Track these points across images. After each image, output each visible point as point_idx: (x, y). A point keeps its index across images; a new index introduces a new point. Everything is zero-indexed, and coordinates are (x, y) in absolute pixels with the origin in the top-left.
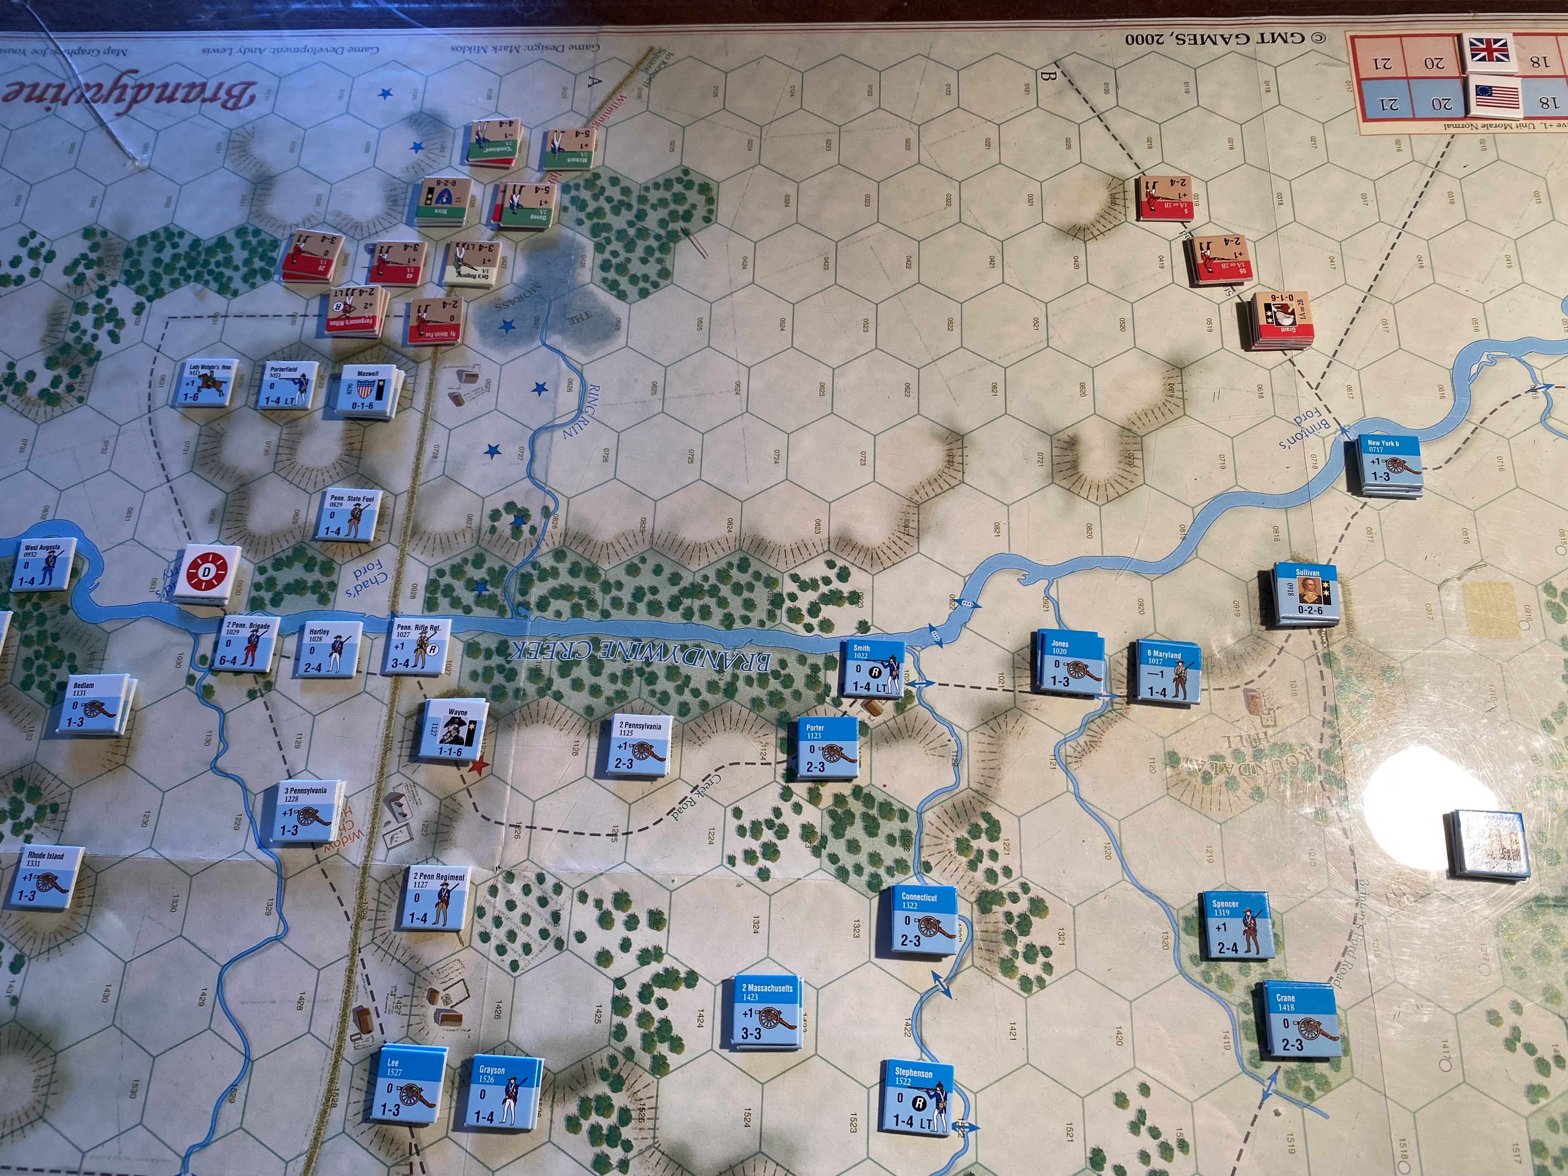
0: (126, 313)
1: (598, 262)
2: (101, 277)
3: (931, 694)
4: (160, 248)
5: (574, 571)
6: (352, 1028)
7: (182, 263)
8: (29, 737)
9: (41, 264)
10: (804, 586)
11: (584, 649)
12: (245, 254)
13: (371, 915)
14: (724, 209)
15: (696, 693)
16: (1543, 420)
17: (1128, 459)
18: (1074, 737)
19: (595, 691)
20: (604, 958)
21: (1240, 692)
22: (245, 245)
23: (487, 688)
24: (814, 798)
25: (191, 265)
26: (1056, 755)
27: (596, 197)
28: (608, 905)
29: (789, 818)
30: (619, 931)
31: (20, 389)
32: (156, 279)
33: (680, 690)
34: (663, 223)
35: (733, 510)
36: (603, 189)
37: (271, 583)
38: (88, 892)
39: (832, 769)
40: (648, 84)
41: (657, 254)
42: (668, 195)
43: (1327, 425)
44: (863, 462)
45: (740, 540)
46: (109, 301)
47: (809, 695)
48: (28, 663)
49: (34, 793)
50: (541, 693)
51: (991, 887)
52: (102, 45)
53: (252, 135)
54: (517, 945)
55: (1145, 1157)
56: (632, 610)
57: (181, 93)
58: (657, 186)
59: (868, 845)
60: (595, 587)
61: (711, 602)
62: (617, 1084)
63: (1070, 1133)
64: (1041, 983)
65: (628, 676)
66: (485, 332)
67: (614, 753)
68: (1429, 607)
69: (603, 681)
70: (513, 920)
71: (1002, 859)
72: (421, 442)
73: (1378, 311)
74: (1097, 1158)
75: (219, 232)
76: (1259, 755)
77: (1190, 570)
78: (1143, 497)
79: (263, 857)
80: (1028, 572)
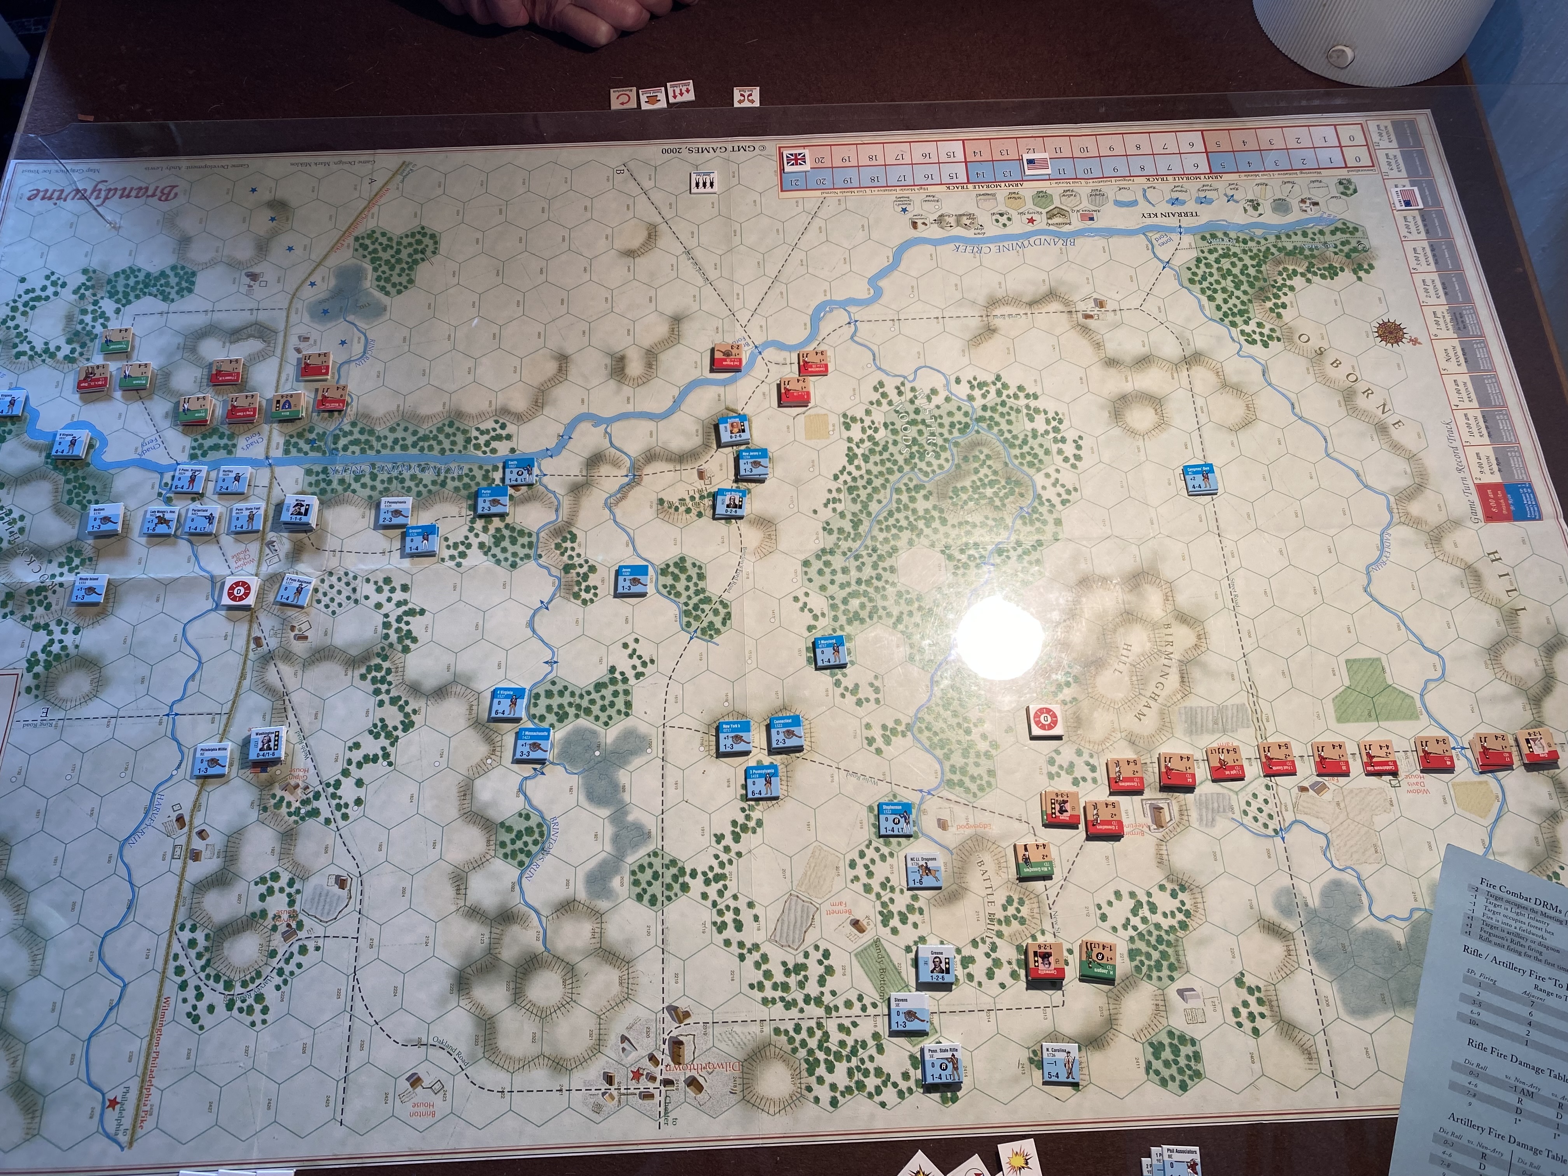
0: (110, 313)
1: (375, 277)
3: (545, 480)
4: (127, 278)
5: (362, 432)
6: (252, 646)
7: (141, 286)
8: (73, 528)
9: (59, 289)
10: (482, 433)
11: (367, 469)
12: (177, 280)
14: (443, 247)
15: (425, 486)
16: (852, 338)
17: (649, 365)
18: (615, 495)
19: (373, 488)
20: (379, 606)
21: (695, 471)
22: (176, 275)
23: (317, 490)
24: (485, 529)
25: (146, 286)
26: (605, 504)
27: (373, 243)
28: (381, 583)
29: (472, 539)
30: (386, 594)
31: (52, 356)
32: (126, 295)
33: (417, 485)
34: (410, 255)
35: (446, 399)
36: (377, 239)
37: (201, 446)
38: (112, 596)
39: (494, 510)
40: (403, 181)
41: (407, 272)
42: (413, 241)
43: (748, 345)
44: (515, 372)
45: (449, 412)
46: (100, 308)
47: (484, 484)
48: (70, 492)
49: (79, 553)
50: (345, 490)
51: (570, 562)
52: (85, 167)
53: (176, 215)
54: (335, 604)
55: (634, 667)
56: (392, 449)
57: (133, 193)
58: (407, 236)
59: (511, 549)
60: (373, 439)
61: (434, 443)
62: (385, 658)
63: (601, 661)
64: (592, 601)
65: (390, 480)
66: (313, 315)
67: (382, 516)
68: (788, 427)
69: (377, 483)
70: (333, 593)
71: (577, 551)
72: (280, 373)
73: (779, 288)
74: (613, 670)
75: (161, 268)
76: (702, 497)
77: (676, 417)
78: (656, 383)
79: (203, 573)
80: (597, 420)
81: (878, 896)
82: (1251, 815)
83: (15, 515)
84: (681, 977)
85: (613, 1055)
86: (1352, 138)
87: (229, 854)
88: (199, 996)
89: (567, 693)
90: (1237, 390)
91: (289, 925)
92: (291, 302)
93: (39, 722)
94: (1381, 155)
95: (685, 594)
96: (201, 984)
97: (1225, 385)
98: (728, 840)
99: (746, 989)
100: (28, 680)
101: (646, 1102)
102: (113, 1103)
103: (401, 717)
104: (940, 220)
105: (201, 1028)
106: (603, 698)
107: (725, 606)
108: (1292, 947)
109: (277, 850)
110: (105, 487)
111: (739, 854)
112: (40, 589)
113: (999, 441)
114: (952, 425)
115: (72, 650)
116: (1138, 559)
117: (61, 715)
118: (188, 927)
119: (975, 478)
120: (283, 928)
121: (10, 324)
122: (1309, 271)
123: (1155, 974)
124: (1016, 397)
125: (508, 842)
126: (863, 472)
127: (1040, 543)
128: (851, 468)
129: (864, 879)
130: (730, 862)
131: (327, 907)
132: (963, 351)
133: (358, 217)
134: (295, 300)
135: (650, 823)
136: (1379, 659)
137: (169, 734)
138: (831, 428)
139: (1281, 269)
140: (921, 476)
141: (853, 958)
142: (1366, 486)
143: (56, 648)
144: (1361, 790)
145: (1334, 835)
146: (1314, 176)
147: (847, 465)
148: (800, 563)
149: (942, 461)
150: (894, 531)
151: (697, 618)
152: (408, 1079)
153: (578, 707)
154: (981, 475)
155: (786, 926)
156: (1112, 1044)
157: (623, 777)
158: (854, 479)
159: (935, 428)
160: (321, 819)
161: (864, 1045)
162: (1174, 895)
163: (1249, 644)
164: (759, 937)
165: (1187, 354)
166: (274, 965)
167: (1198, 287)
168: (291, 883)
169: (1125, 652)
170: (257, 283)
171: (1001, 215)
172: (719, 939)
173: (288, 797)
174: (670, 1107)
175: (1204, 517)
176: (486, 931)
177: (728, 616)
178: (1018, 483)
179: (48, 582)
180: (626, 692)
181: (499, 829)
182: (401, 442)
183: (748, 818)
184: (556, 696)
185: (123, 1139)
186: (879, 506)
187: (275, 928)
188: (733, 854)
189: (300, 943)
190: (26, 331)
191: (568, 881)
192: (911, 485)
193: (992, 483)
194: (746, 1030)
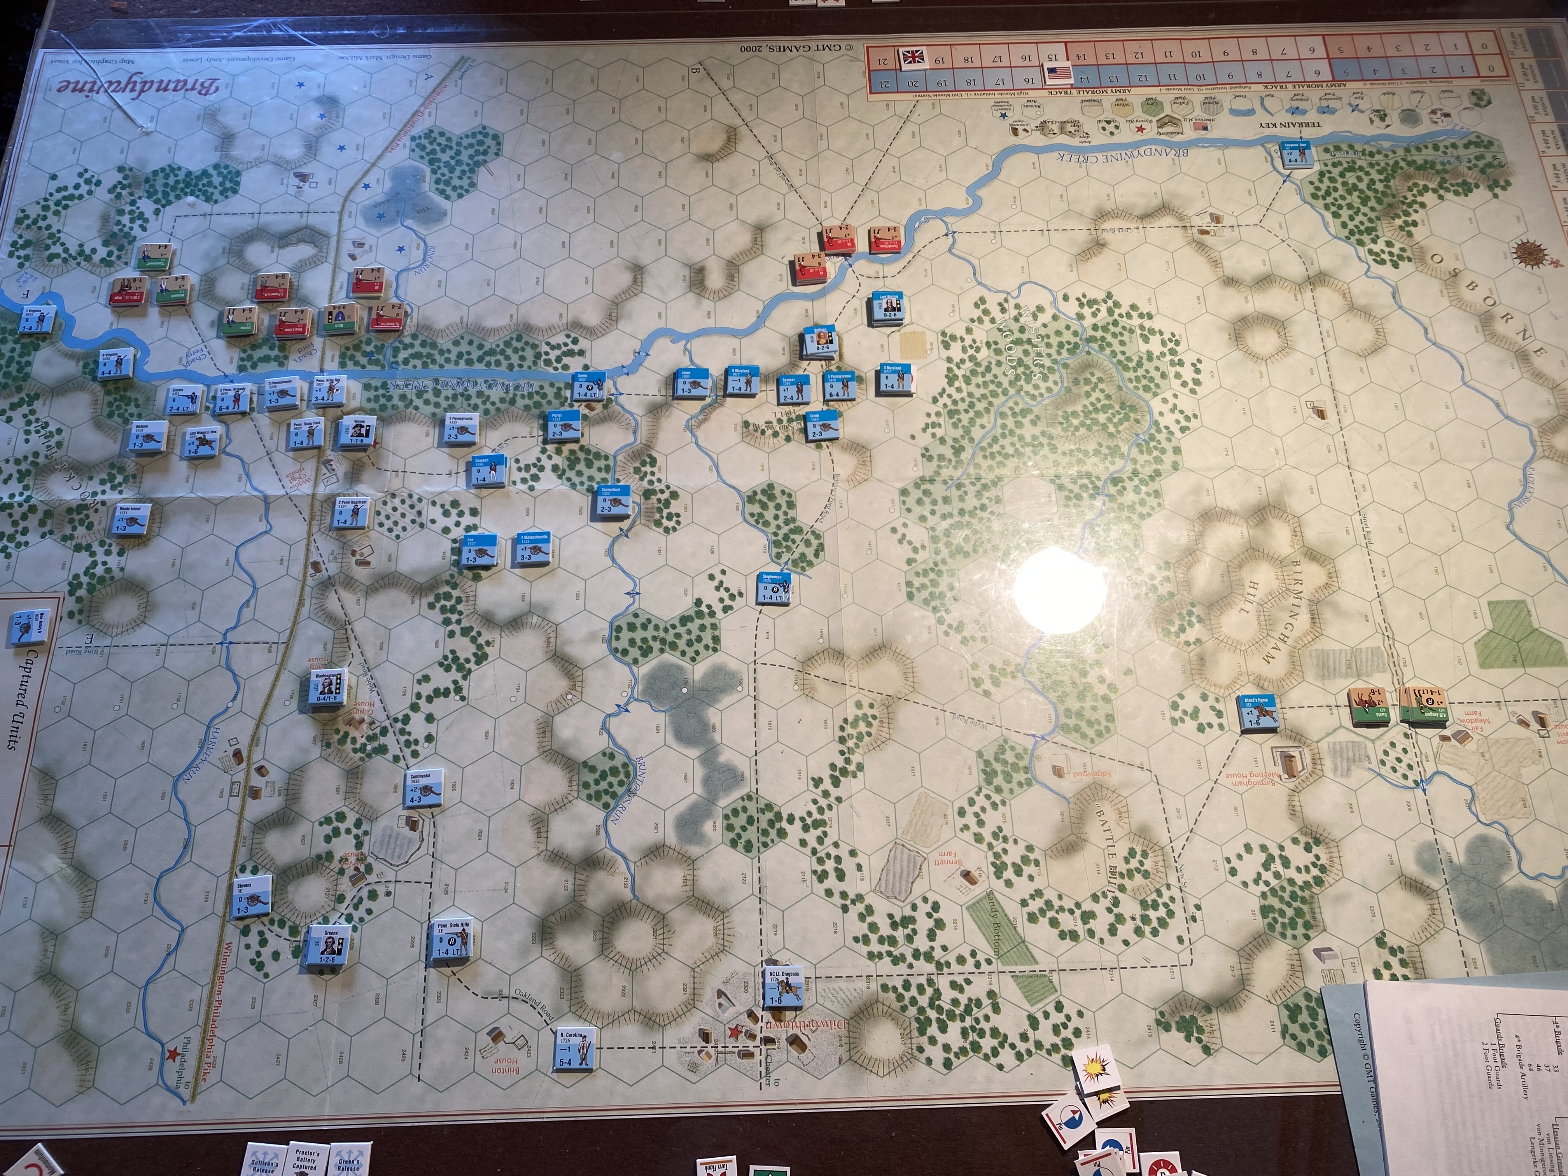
0: (148, 213)
1: (434, 179)
2: (131, 194)
3: (622, 399)
4: (167, 177)
5: (423, 344)
6: (311, 571)
7: (182, 185)
8: (115, 442)
9: (93, 187)
10: (553, 348)
11: (430, 384)
12: (221, 179)
13: (318, 518)
14: (507, 148)
15: (493, 404)
16: (950, 250)
17: (731, 277)
18: (696, 418)
19: (437, 405)
20: (446, 530)
22: (220, 174)
23: (376, 407)
25: (187, 186)
26: (687, 426)
27: (431, 143)
28: (448, 507)
29: (545, 461)
30: (454, 518)
31: (88, 258)
32: (166, 194)
33: (484, 403)
34: (471, 157)
35: (513, 311)
36: (435, 139)
37: (250, 357)
38: (158, 516)
39: (566, 435)
40: (461, 78)
41: (468, 174)
42: (474, 141)
44: (587, 283)
45: (517, 325)
46: (138, 208)
47: (556, 402)
48: (110, 404)
50: (407, 407)
51: (650, 487)
52: (119, 57)
53: (219, 110)
54: (399, 527)
55: (722, 600)
56: (457, 364)
57: (172, 86)
58: (467, 136)
59: (587, 472)
60: (435, 353)
61: (501, 358)
62: (454, 586)
63: (686, 593)
64: (674, 529)
65: (455, 397)
66: (368, 220)
67: (447, 432)
68: (882, 346)
69: (441, 400)
70: (396, 516)
71: (657, 476)
72: (333, 281)
73: (870, 195)
74: (699, 602)
75: (203, 167)
76: (790, 420)
77: (761, 333)
78: (738, 296)
79: (256, 493)
80: (676, 337)
81: (990, 846)
82: (1389, 765)
83: (52, 428)
84: (780, 928)
85: (709, 1012)
86: (1485, 46)
87: (291, 792)
88: (263, 942)
89: (651, 627)
90: (1365, 313)
91: (357, 869)
92: (343, 206)
93: (83, 649)
94: (1516, 64)
95: (774, 523)
96: (265, 929)
97: (1352, 307)
98: (827, 784)
99: (850, 942)
100: (70, 604)
101: (746, 1061)
102: (173, 1054)
103: (473, 648)
104: (1043, 127)
105: (266, 976)
106: (689, 632)
107: (817, 536)
108: (1437, 906)
109: (343, 788)
110: (148, 399)
111: (839, 800)
112: (82, 507)
113: (1112, 363)
114: (1061, 345)
115: (116, 572)
116: (1264, 491)
117: (107, 641)
118: (249, 868)
119: (1087, 402)
120: (350, 872)
121: (41, 223)
122: (1441, 186)
123: (1289, 933)
124: (1129, 316)
125: (592, 782)
126: (964, 394)
127: (1158, 473)
128: (951, 390)
129: (975, 828)
130: (830, 807)
131: (397, 851)
132: (1071, 266)
133: (414, 115)
134: (348, 204)
135: (743, 765)
136: (1523, 602)
137: (223, 663)
138: (929, 347)
139: (1410, 184)
140: (1028, 399)
141: (965, 911)
142: (1507, 417)
143: (99, 570)
144: (1507, 740)
145: (1479, 788)
146: (1444, 86)
147: (947, 387)
148: (897, 492)
149: (1050, 384)
150: (999, 458)
151: (788, 548)
152: (489, 1034)
153: (663, 641)
154: (1093, 399)
155: (891, 875)
156: (1245, 1006)
157: (713, 715)
158: (955, 402)
159: (1042, 348)
160: (389, 756)
161: (979, 1004)
162: (1308, 849)
163: (1384, 584)
164: (863, 888)
165: (1311, 273)
166: (343, 911)
167: (1320, 203)
168: (358, 824)
169: (1252, 591)
170: (307, 184)
171: (1108, 122)
172: (820, 888)
173: (353, 733)
174: (771, 1068)
175: (1332, 448)
176: (570, 877)
177: (820, 548)
178: (1133, 408)
179: (89, 500)
180: (714, 627)
181: (582, 768)
182: (466, 357)
183: (848, 761)
184: (639, 629)
185: (186, 1093)
186: (982, 432)
187: (342, 872)
188: (832, 799)
189: (369, 888)
190: (59, 231)
191: (657, 825)
192: (1017, 409)
193: (1105, 409)
194: (851, 986)
